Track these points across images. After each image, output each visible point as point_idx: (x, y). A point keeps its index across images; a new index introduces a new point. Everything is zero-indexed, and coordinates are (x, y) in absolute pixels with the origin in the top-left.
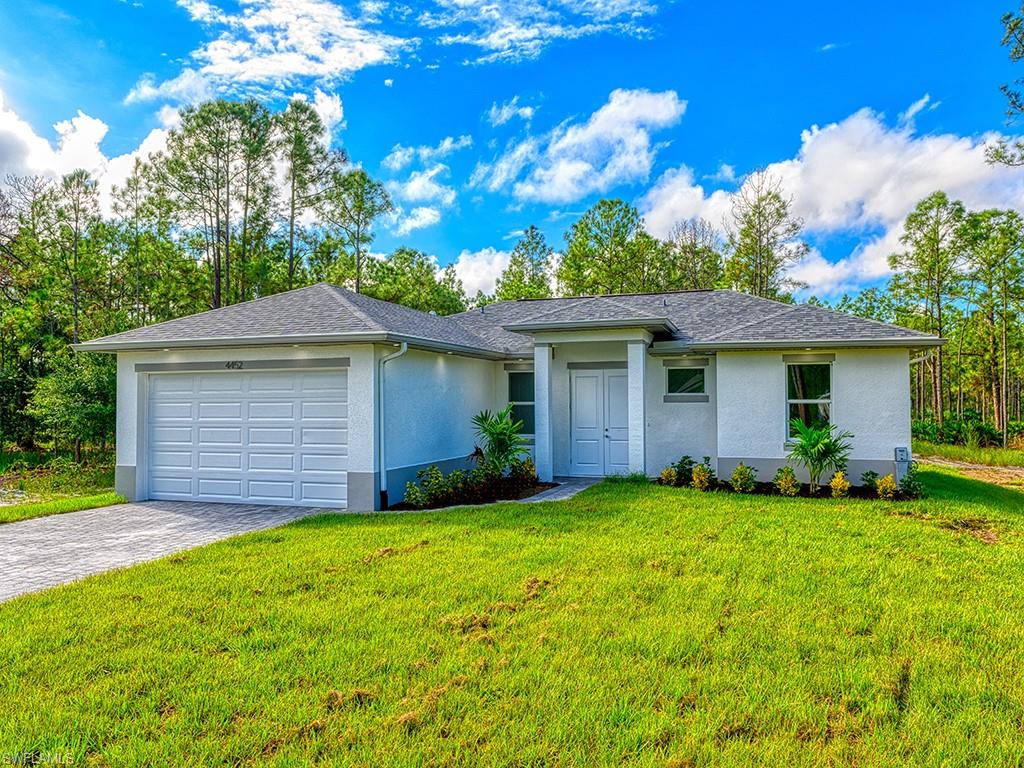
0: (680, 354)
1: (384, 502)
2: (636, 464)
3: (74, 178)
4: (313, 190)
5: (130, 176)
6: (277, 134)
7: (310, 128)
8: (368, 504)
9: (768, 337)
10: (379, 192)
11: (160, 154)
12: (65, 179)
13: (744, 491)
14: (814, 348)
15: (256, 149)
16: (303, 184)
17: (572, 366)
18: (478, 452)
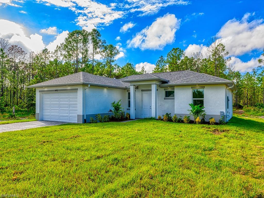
0: (168, 87)
1: (85, 122)
2: (153, 115)
3: (45, 50)
4: (98, 50)
5: (56, 49)
6: (90, 37)
7: (97, 35)
8: (81, 122)
9: (187, 82)
10: (116, 49)
11: (63, 44)
12: (43, 50)
13: (175, 122)
14: (199, 85)
15: (85, 41)
16: (96, 49)
17: (142, 91)
18: (111, 111)
